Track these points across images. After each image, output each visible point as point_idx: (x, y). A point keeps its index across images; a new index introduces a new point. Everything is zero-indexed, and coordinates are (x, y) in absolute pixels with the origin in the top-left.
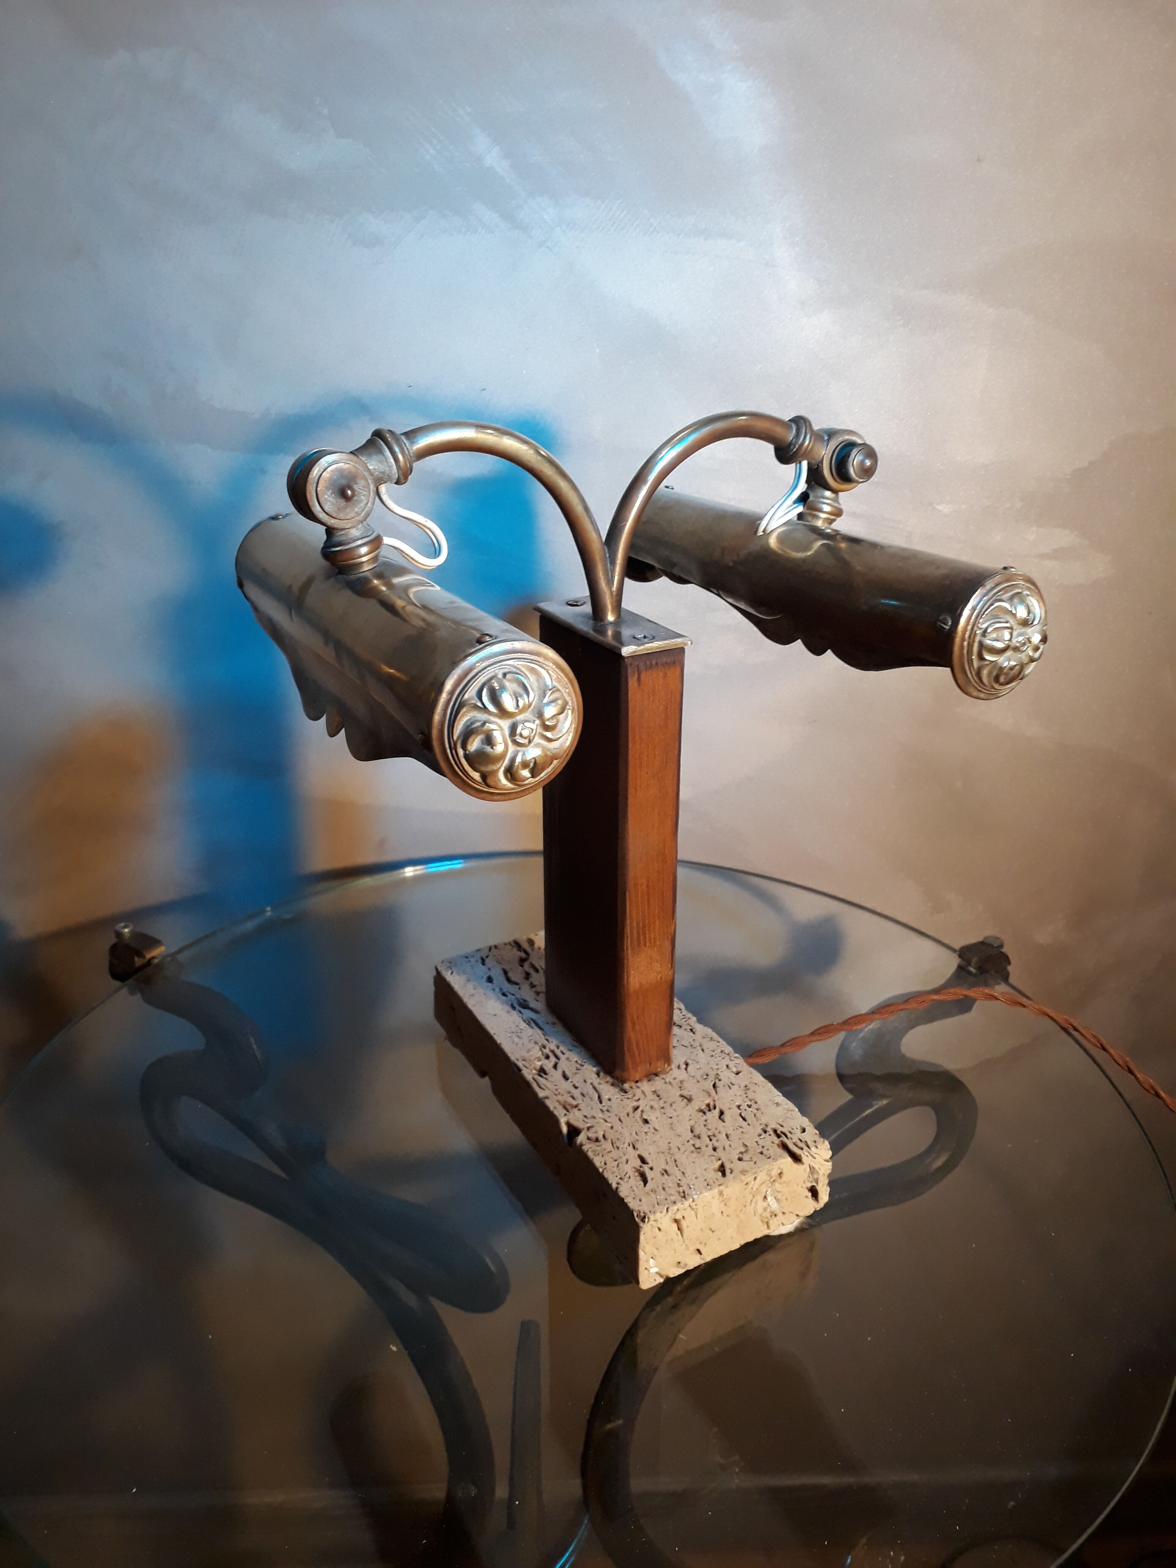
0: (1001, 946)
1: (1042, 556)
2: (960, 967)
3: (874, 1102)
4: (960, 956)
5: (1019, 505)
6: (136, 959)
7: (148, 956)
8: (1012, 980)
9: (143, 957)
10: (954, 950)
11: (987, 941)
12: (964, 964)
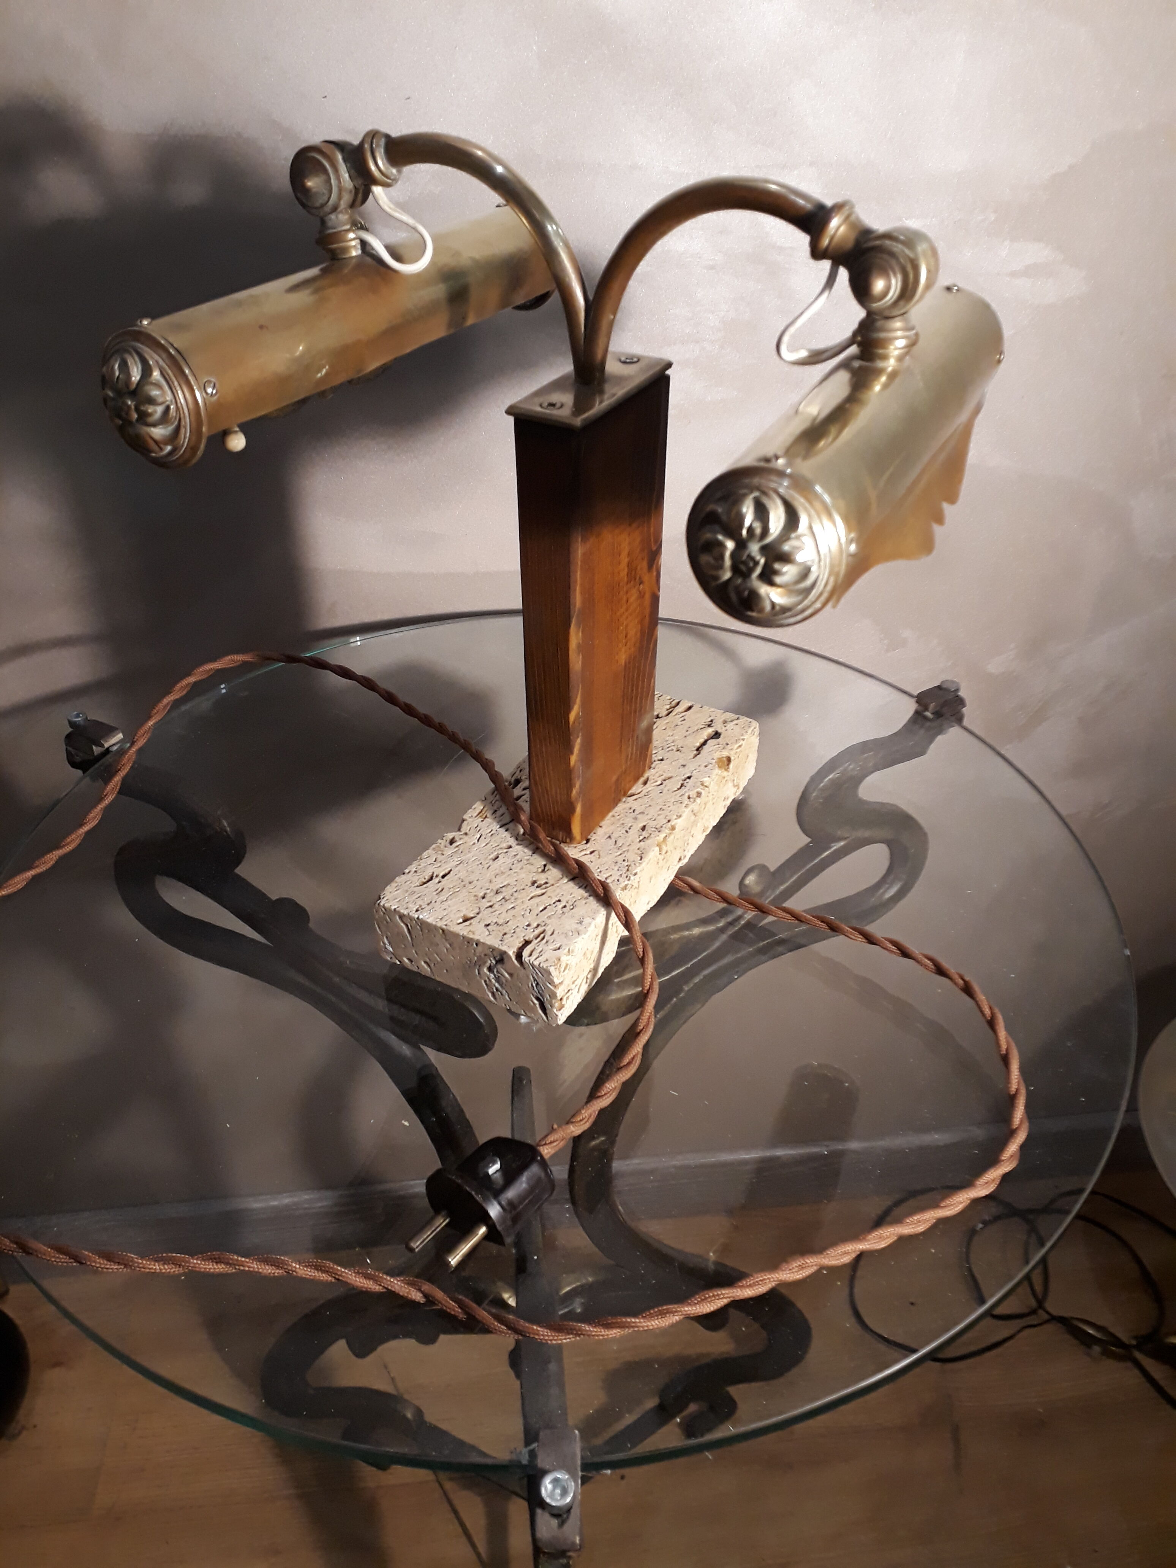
0: (957, 690)
1: (1014, 274)
2: (917, 713)
3: (833, 845)
4: (917, 702)
5: (993, 217)
6: (94, 747)
7: (106, 745)
8: (966, 722)
9: (102, 746)
10: (910, 695)
11: (945, 686)
12: (920, 708)
